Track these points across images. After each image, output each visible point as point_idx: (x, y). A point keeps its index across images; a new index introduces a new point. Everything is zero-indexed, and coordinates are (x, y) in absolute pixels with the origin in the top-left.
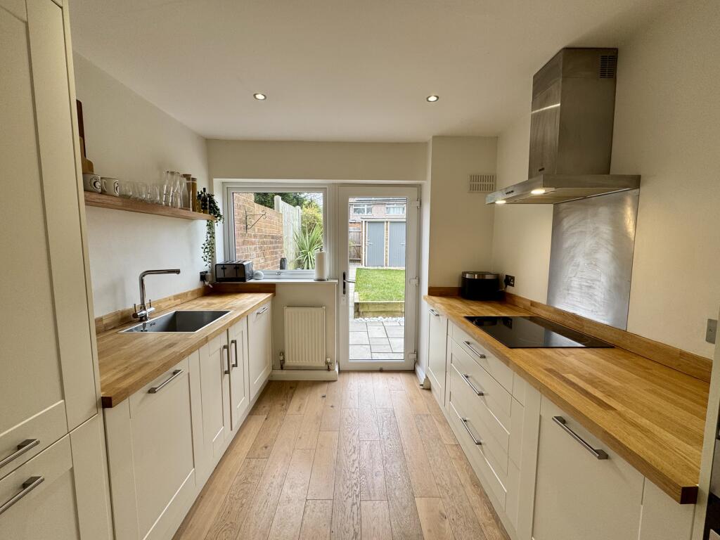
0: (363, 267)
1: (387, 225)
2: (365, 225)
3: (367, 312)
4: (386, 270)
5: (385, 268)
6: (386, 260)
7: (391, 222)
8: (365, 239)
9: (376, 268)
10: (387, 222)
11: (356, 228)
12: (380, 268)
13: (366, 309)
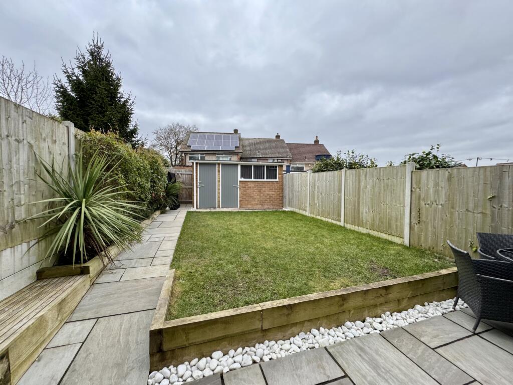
0: (194, 209)
1: (219, 167)
2: (197, 167)
3: (183, 348)
4: (218, 213)
5: (217, 210)
6: (219, 202)
7: (223, 164)
8: (197, 181)
9: (208, 210)
10: (219, 164)
11: (187, 170)
12: (213, 210)
13: (181, 341)
